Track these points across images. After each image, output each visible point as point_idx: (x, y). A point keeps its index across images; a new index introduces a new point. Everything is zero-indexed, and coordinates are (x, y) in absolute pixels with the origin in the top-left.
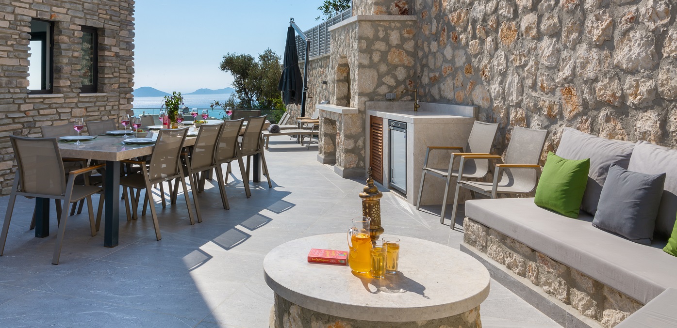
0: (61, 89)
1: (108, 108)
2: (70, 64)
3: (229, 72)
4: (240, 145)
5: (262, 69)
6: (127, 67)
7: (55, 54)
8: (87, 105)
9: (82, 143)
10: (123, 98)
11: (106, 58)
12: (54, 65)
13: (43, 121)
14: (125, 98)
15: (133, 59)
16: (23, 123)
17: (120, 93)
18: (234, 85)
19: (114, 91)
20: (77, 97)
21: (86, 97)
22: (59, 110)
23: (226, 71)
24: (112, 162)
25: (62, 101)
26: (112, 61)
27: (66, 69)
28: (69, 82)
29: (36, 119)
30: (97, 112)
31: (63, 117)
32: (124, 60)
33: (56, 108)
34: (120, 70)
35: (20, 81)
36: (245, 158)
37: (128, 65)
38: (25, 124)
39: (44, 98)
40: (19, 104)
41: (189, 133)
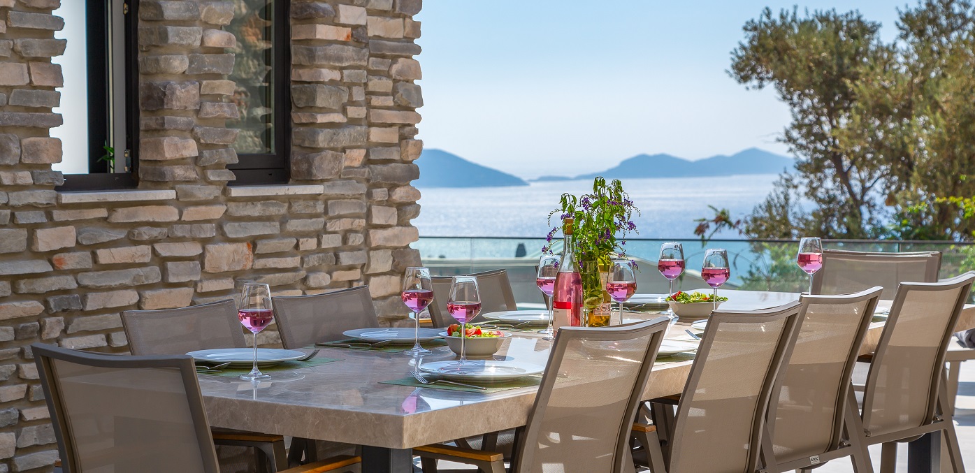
0: (167, 169)
1: (330, 242)
2: (197, 75)
3: (770, 87)
4: (859, 396)
5: (913, 70)
6: (395, 81)
7: (142, 40)
8: (257, 229)
9: (267, 375)
10: (380, 203)
11: (319, 51)
12: (142, 79)
13: (110, 289)
14: (389, 203)
15: (418, 50)
16: (43, 297)
17: (373, 185)
18: (790, 139)
19: (347, 175)
20: (222, 198)
21: (252, 200)
22: (164, 250)
23: (755, 82)
24: (386, 452)
25: (171, 214)
26: (340, 59)
27: (184, 95)
28: (192, 143)
29: (86, 281)
30: (293, 256)
31: (176, 275)
32: (383, 57)
33: (152, 242)
34: (369, 93)
35: (34, 144)
36: (875, 451)
37: (400, 73)
38: (51, 301)
39: (112, 206)
40: (32, 228)
41: (665, 347)
